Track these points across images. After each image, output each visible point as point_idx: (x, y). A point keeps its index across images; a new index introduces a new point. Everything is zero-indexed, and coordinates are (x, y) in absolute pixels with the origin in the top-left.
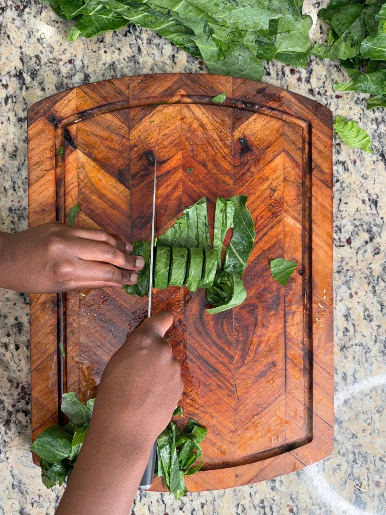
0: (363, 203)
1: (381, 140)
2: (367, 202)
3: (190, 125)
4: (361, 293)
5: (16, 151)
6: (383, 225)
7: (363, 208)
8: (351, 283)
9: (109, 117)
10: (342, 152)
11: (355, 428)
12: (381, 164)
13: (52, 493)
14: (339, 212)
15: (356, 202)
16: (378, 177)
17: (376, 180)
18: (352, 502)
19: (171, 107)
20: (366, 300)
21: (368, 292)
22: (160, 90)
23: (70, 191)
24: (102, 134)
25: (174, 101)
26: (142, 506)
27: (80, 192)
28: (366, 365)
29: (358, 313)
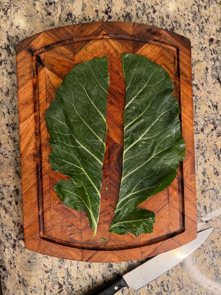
0: (209, 107)
1: (217, 70)
2: (211, 107)
3: (109, 51)
4: (211, 159)
5: (8, 91)
7: (209, 111)
8: (205, 154)
9: (63, 48)
10: (195, 79)
11: (213, 237)
12: (218, 84)
13: (42, 285)
14: (196, 114)
15: (205, 107)
16: (217, 92)
17: (216, 93)
18: (214, 280)
19: (98, 42)
20: (214, 163)
21: (215, 159)
22: (91, 32)
23: (41, 91)
24: (59, 58)
25: (99, 38)
27: (47, 92)
28: (217, 201)
29: (210, 171)
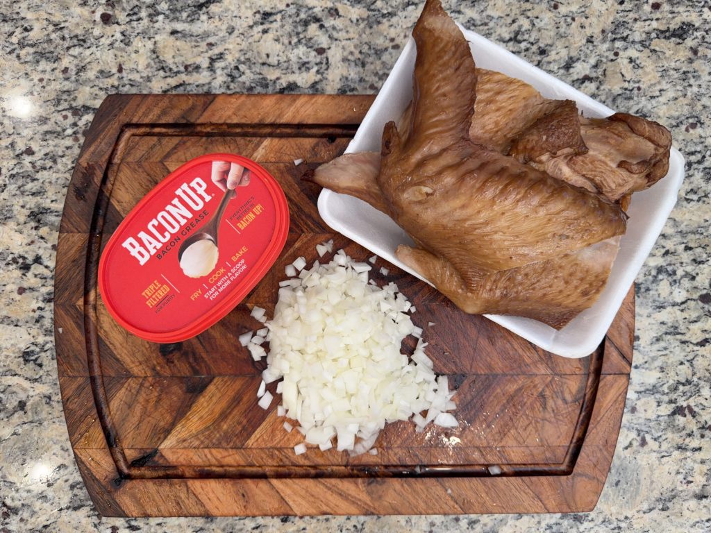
0: (266, 32)
1: (179, 8)
2: (265, 27)
4: (393, 33)
6: (297, 4)
7: (274, 32)
8: (379, 48)
9: (114, 404)
10: (197, 63)
11: (579, 40)
12: (214, 8)
13: (673, 456)
15: (265, 41)
16: (230, 12)
17: (234, 15)
18: (681, 41)
21: (391, 23)
23: (216, 459)
24: (138, 414)
26: (691, 332)
27: (218, 446)
28: (491, 24)
